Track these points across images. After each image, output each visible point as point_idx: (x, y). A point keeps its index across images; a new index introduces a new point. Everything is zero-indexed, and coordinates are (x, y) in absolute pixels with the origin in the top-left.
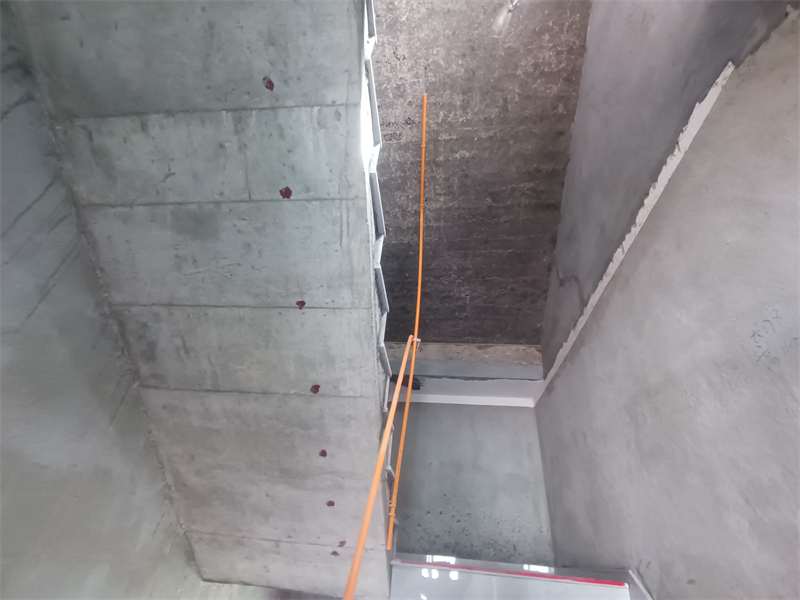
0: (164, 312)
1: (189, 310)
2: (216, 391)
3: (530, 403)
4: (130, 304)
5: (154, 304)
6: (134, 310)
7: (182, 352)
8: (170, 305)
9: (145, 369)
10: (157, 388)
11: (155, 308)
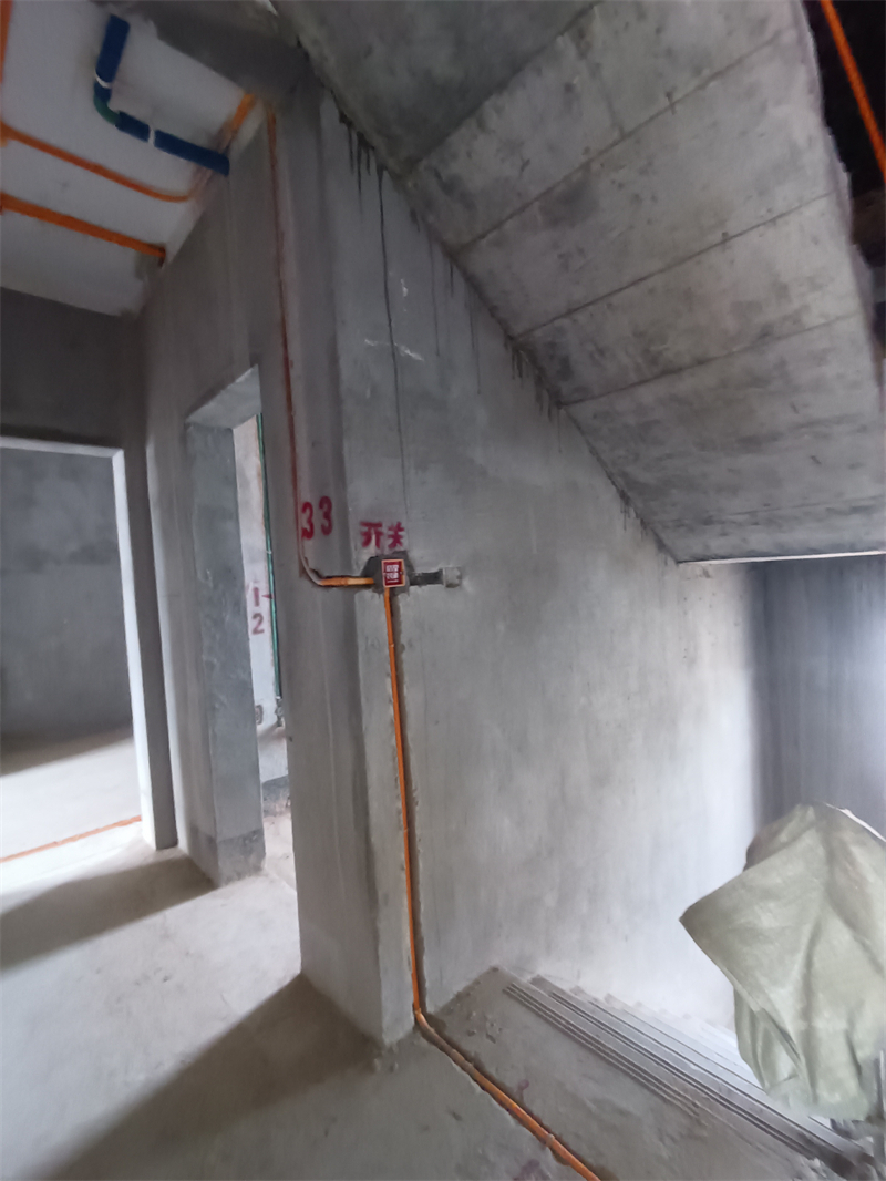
0: (565, 322)
1: (591, 308)
2: (643, 382)
4: (532, 330)
5: (555, 319)
6: (538, 333)
7: (597, 356)
8: (570, 312)
9: (565, 388)
10: (581, 401)
11: (557, 323)
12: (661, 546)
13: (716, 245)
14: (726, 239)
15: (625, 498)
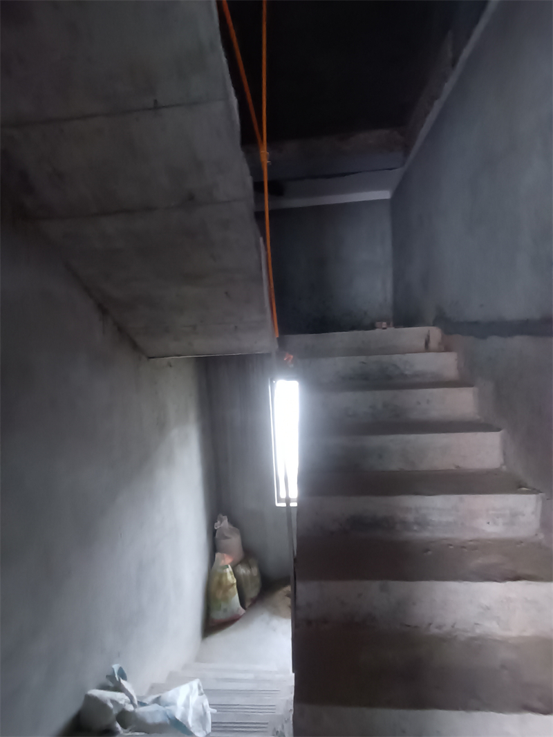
1: (43, 128)
2: (105, 214)
3: (386, 195)
12: (135, 346)
13: (150, 109)
14: (156, 107)
15: (103, 310)
